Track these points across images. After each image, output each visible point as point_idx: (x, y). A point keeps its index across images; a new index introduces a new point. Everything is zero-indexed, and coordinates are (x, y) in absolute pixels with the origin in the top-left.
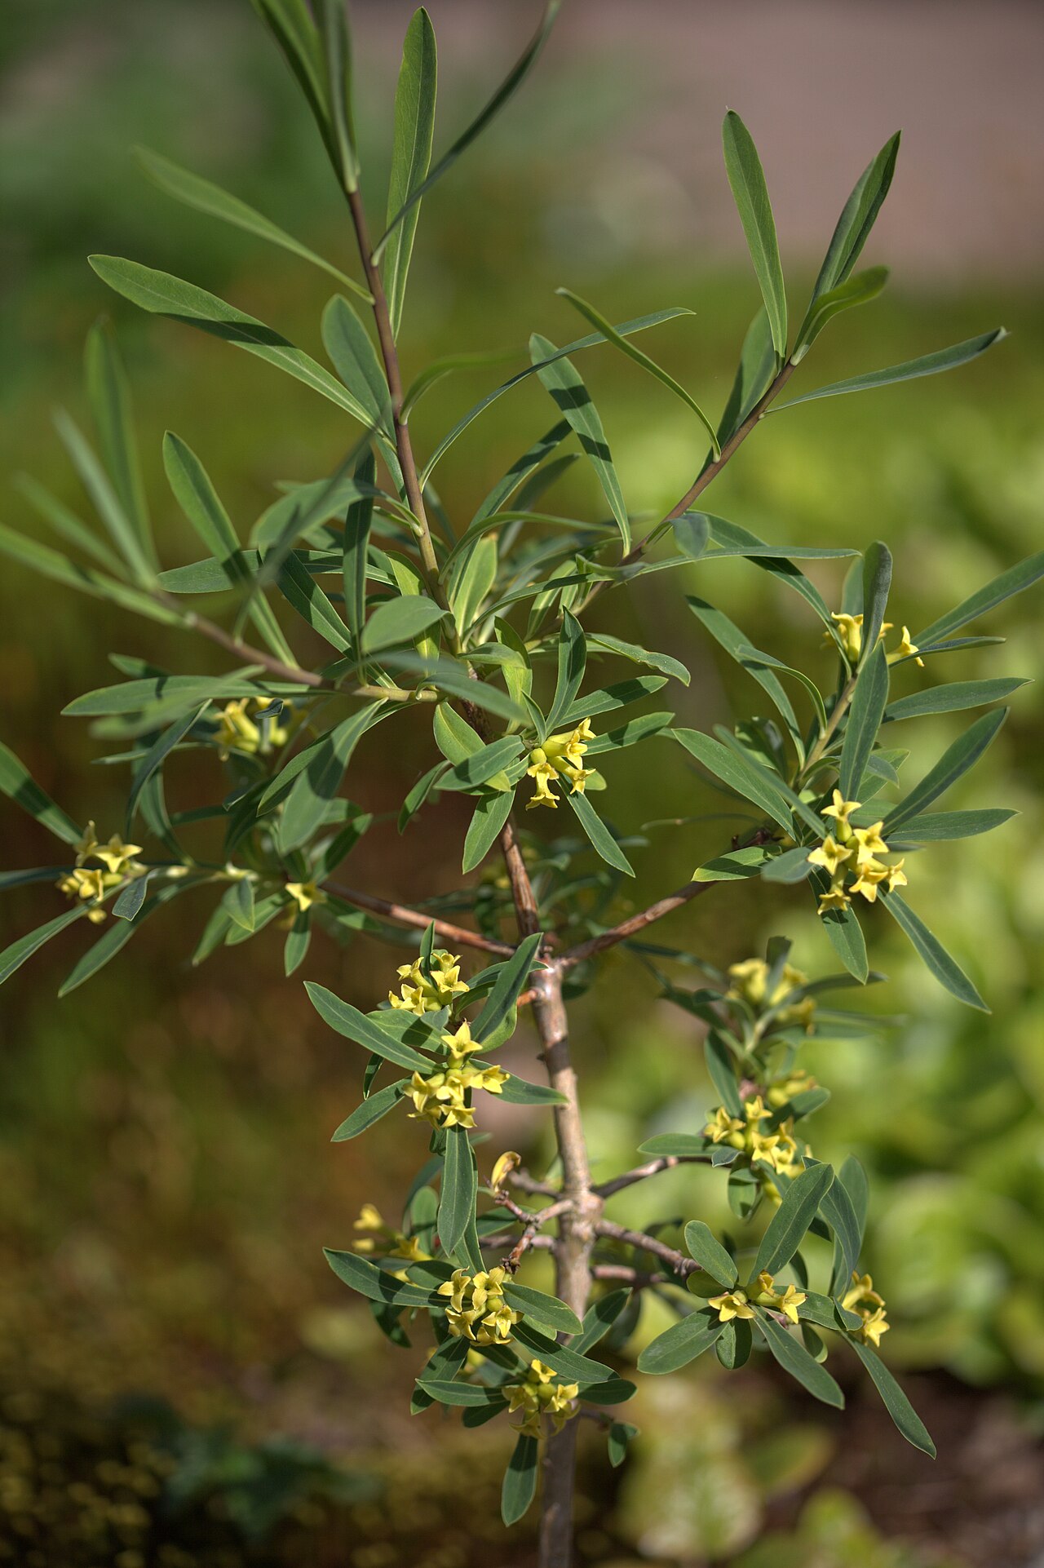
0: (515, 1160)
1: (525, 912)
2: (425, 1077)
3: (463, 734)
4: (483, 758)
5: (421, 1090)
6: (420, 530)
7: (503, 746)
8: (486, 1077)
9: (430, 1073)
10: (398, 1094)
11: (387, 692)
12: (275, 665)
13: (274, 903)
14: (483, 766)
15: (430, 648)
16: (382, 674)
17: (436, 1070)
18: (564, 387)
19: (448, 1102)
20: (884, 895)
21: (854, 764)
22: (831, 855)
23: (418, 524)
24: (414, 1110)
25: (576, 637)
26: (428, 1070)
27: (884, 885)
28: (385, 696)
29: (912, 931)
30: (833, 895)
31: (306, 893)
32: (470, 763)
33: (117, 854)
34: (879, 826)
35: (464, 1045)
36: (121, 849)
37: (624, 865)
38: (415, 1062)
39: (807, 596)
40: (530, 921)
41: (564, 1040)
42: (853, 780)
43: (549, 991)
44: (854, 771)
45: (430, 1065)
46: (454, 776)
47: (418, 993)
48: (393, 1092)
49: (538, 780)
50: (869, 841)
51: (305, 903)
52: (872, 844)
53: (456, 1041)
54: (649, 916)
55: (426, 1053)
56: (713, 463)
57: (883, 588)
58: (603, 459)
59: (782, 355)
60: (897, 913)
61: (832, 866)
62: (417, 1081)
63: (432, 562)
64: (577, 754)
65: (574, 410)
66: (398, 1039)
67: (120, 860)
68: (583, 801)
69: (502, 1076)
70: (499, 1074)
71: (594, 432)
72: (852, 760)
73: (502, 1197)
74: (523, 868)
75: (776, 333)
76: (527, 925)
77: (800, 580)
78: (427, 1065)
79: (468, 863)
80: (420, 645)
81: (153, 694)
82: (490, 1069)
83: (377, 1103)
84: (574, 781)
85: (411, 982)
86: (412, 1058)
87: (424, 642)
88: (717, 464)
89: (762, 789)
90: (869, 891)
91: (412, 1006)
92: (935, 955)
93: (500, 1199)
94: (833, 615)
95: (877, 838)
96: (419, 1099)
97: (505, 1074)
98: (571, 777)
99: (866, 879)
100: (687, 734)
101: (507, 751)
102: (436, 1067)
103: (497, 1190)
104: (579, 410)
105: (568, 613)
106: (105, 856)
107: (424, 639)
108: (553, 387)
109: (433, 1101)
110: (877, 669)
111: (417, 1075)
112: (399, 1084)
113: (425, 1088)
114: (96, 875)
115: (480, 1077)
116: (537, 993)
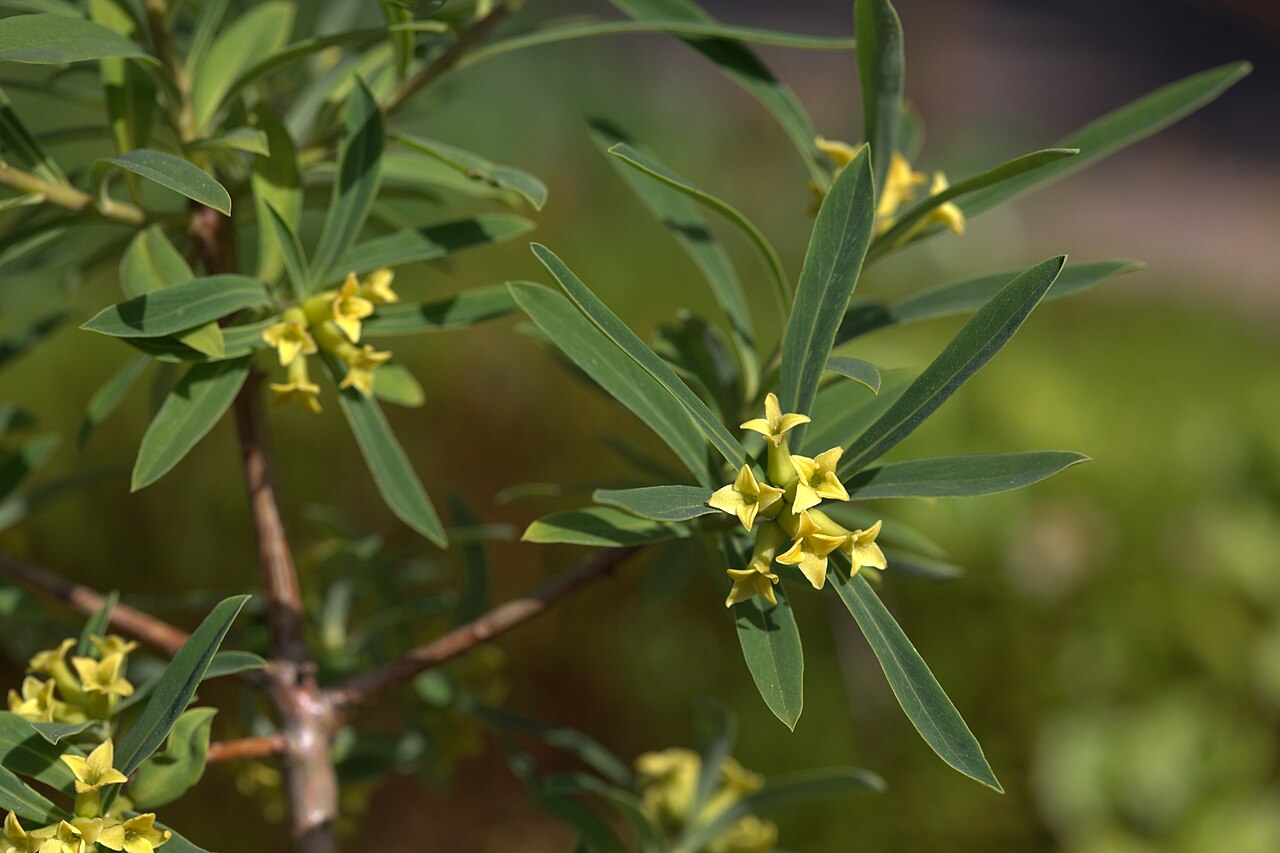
1: (280, 604)
3: (168, 268)
4: (182, 297)
7: (230, 286)
8: (130, 832)
9: (43, 820)
11: (43, 185)
16: (44, 161)
17: (53, 816)
20: (842, 583)
21: (807, 354)
22: (749, 499)
26: (41, 814)
27: (839, 561)
28: (40, 192)
29: (884, 646)
30: (751, 571)
32: (154, 300)
34: (836, 453)
35: (101, 775)
37: (431, 524)
38: (18, 799)
39: (781, 110)
40: (286, 621)
41: (326, 825)
42: (804, 383)
43: (307, 741)
44: (806, 367)
45: (43, 806)
46: (116, 316)
47: (46, 690)
49: (282, 352)
50: (818, 479)
52: (823, 485)
53: (85, 767)
54: (482, 630)
55: (45, 789)
60: (860, 613)
61: (747, 516)
62: (13, 828)
64: (354, 316)
68: (371, 413)
69: (158, 834)
70: (153, 831)
72: (804, 347)
76: (282, 627)
77: (776, 91)
78: (38, 806)
79: (143, 475)
82: (137, 818)
84: (349, 367)
86: (14, 792)
89: (657, 397)
90: (814, 568)
91: (36, 712)
92: (917, 690)
94: (820, 143)
95: (831, 475)
97: (163, 831)
98: (345, 360)
99: (807, 546)
100: (535, 295)
101: (233, 297)
102: (53, 811)
110: (856, 193)
111: (12, 815)
113: (24, 839)
115: (119, 831)
116: (285, 743)
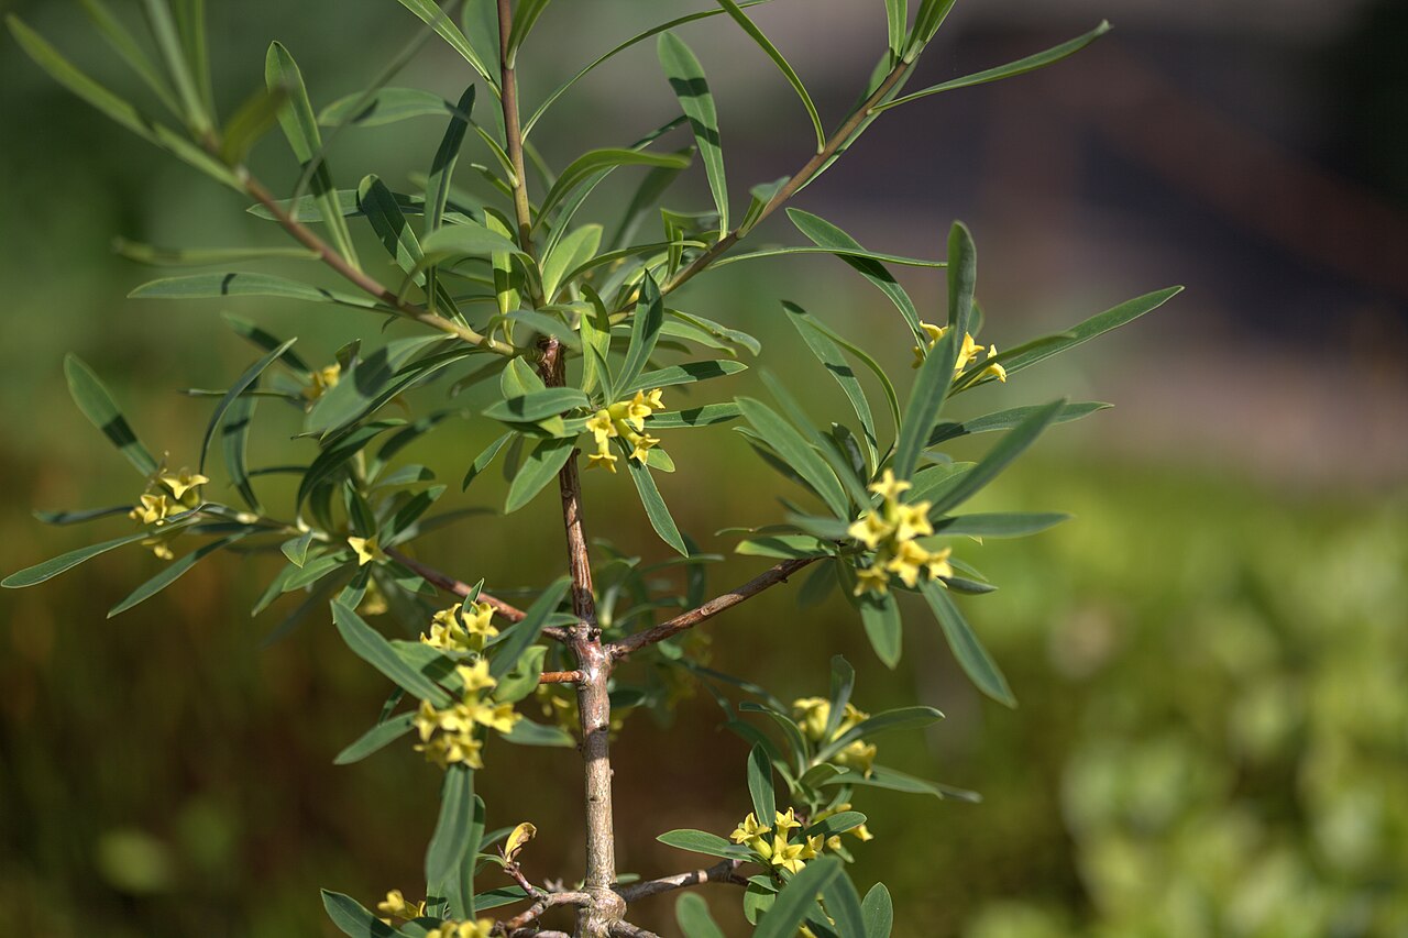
0: (530, 832)
1: (580, 590)
2: (436, 708)
3: (529, 382)
4: (540, 399)
5: (429, 719)
6: (516, 181)
7: (565, 394)
8: (497, 716)
9: (445, 706)
10: (408, 723)
11: (456, 328)
12: (333, 255)
13: (336, 560)
14: (539, 407)
15: (512, 300)
16: (457, 313)
17: (450, 704)
18: (685, 77)
19: (456, 733)
20: (924, 581)
21: (910, 449)
22: (873, 529)
23: (514, 174)
24: (420, 742)
25: (654, 300)
26: (442, 703)
27: (924, 570)
28: (454, 332)
29: (948, 621)
30: (871, 574)
31: (368, 550)
32: (526, 399)
33: (185, 483)
34: (927, 505)
35: (481, 680)
36: (190, 478)
37: (679, 544)
38: (430, 693)
39: (898, 302)
40: (584, 601)
41: (603, 729)
42: (908, 465)
43: (594, 675)
44: (910, 455)
45: (444, 699)
46: (506, 408)
47: (445, 632)
48: (404, 722)
49: (596, 434)
50: (914, 521)
51: (364, 558)
52: (917, 525)
53: (470, 675)
54: (704, 612)
55: (446, 689)
56: (817, 154)
57: (967, 288)
58: (711, 143)
59: (897, 53)
60: (935, 603)
61: (871, 540)
62: (428, 712)
63: (526, 218)
64: (640, 416)
65: (690, 98)
66: (417, 670)
67: (186, 488)
68: (646, 475)
69: (514, 718)
70: (511, 715)
71: (707, 120)
72: (909, 443)
73: (513, 867)
74: (583, 546)
75: (893, 32)
76: (580, 605)
77: (894, 288)
78: (441, 699)
79: (512, 504)
80: (501, 295)
81: (219, 286)
82: (502, 707)
83: (387, 731)
84: (635, 447)
85: (443, 623)
86: (428, 689)
87: (506, 292)
88: (821, 155)
90: (908, 574)
91: (439, 644)
93: (510, 869)
94: (921, 323)
95: (922, 518)
96: (425, 728)
97: (516, 716)
98: (633, 442)
99: (908, 559)
100: (751, 405)
101: (568, 401)
102: (450, 701)
103: (509, 860)
104: (695, 100)
105: (651, 279)
106: (172, 483)
107: (506, 290)
108: (674, 75)
109: (439, 732)
110: (944, 355)
111: (427, 703)
112: (409, 715)
113: (434, 717)
114: (161, 500)
115: (491, 713)
116: (581, 676)
